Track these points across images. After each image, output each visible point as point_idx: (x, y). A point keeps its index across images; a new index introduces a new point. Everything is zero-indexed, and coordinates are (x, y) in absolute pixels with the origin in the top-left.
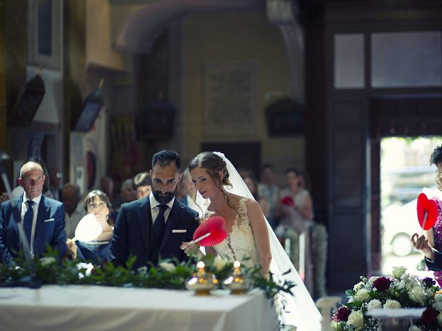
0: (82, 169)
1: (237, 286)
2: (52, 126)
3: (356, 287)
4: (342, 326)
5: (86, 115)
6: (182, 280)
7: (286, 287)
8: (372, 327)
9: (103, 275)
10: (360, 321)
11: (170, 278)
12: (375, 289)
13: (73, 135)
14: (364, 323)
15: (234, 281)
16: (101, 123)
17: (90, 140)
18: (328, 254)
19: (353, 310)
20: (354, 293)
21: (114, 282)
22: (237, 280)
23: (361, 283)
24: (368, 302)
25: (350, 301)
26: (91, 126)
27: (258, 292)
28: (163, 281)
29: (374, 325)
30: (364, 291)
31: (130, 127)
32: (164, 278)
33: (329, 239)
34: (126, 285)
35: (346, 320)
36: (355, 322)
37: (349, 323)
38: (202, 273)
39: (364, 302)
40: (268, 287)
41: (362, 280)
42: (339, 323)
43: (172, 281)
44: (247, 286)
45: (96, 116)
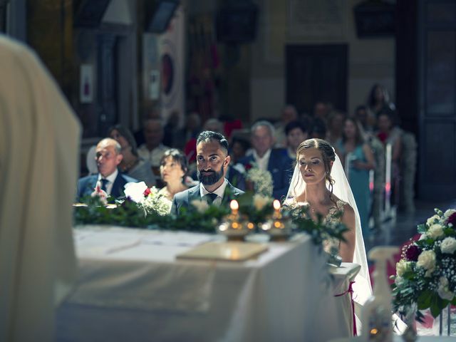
0: (157, 73)
1: (276, 232)
2: (124, 27)
3: (429, 221)
4: (413, 266)
5: (161, 14)
6: (215, 221)
7: (337, 231)
8: (446, 269)
9: (125, 214)
10: (432, 262)
11: (200, 219)
12: (450, 225)
13: (147, 37)
14: (436, 265)
15: (273, 226)
16: (178, 23)
17: (166, 42)
18: (418, 165)
19: (424, 249)
20: (427, 228)
21: (136, 222)
22: (278, 224)
23: (435, 217)
24: (442, 240)
25: (422, 237)
26: (166, 27)
27: (302, 238)
28: (193, 223)
29: (448, 267)
30: (438, 227)
31: (210, 27)
32: (194, 220)
33: (418, 149)
34: (150, 227)
35: (416, 260)
36: (426, 264)
37: (419, 264)
38: (235, 216)
39: (437, 240)
40: (315, 232)
41: (436, 213)
42: (409, 263)
43: (203, 223)
44: (289, 232)
45: (172, 15)
